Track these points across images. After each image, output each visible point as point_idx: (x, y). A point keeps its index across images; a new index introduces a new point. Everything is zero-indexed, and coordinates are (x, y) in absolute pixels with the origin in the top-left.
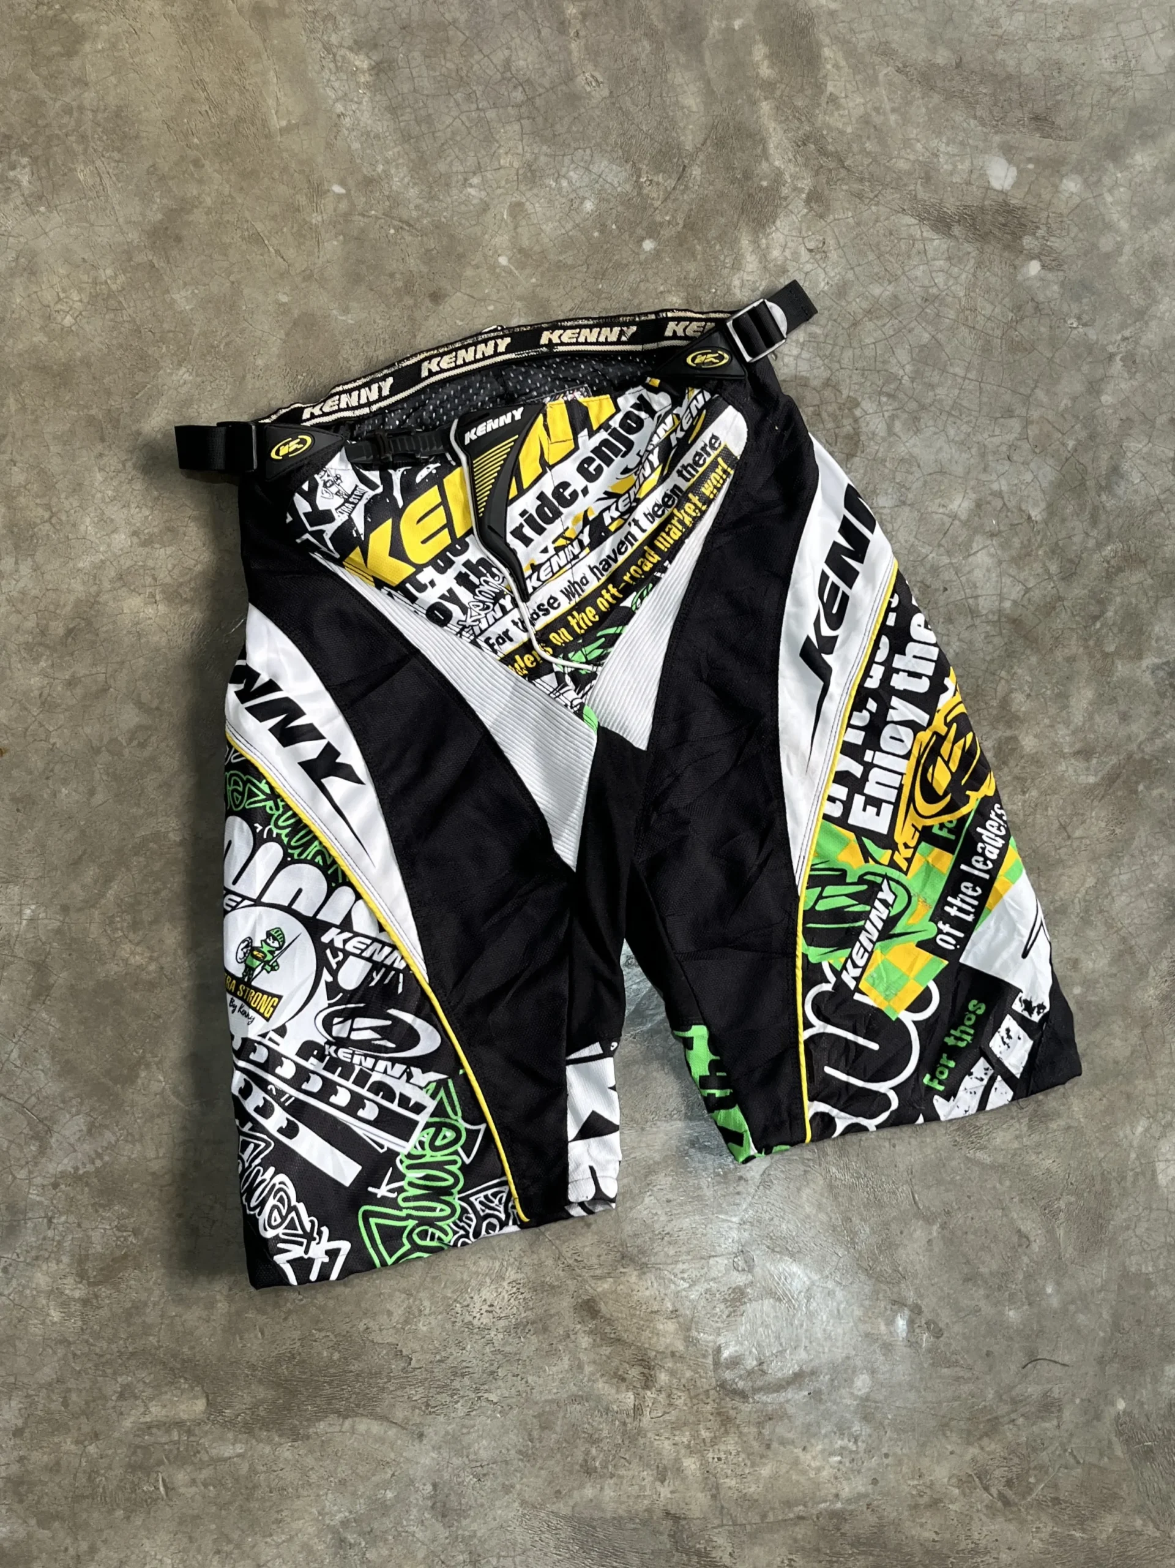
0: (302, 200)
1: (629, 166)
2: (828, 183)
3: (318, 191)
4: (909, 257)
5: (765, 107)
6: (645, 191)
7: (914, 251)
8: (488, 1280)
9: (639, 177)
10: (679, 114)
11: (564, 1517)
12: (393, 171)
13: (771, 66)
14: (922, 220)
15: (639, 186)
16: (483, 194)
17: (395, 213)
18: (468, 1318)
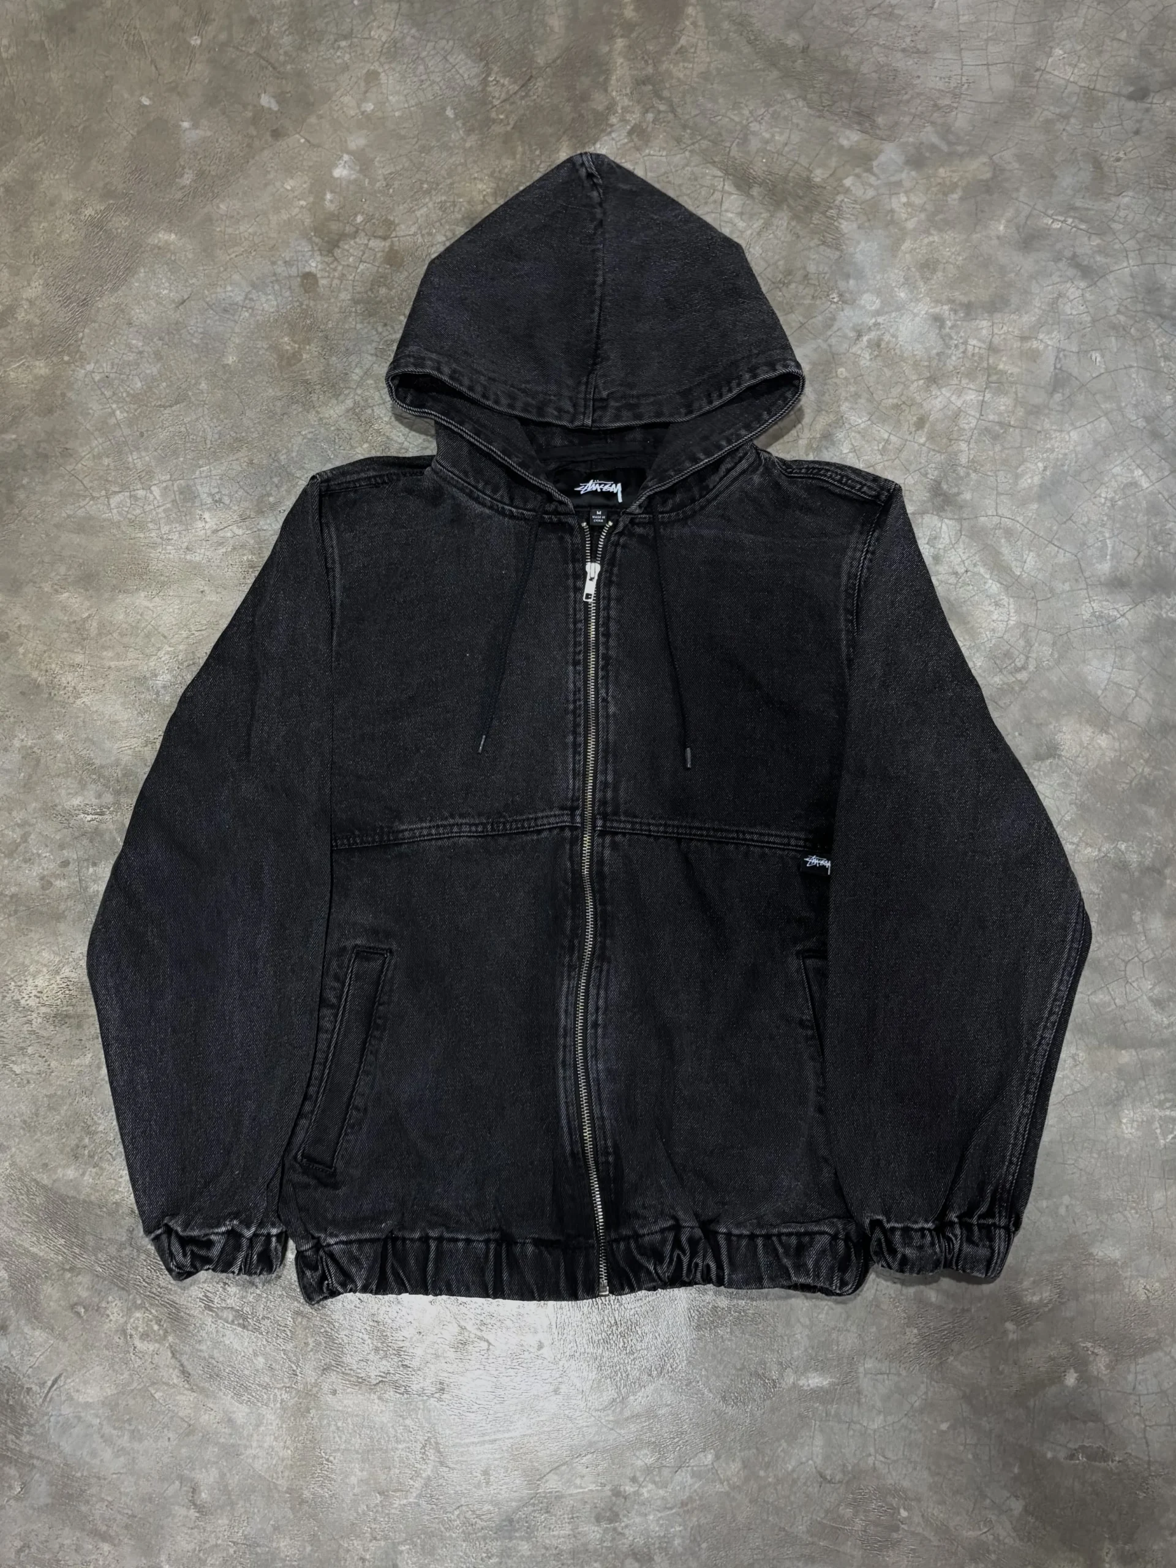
0: (189, 22)
1: (483, 63)
2: (653, 122)
3: (204, 19)
4: (706, 203)
5: (620, 43)
6: (489, 89)
7: (712, 199)
8: (45, 970)
9: (488, 75)
10: (541, 31)
11: (44, 1187)
12: (275, 16)
13: (636, 9)
14: (727, 173)
15: (485, 82)
16: (347, 57)
17: (265, 54)
18: (19, 997)
